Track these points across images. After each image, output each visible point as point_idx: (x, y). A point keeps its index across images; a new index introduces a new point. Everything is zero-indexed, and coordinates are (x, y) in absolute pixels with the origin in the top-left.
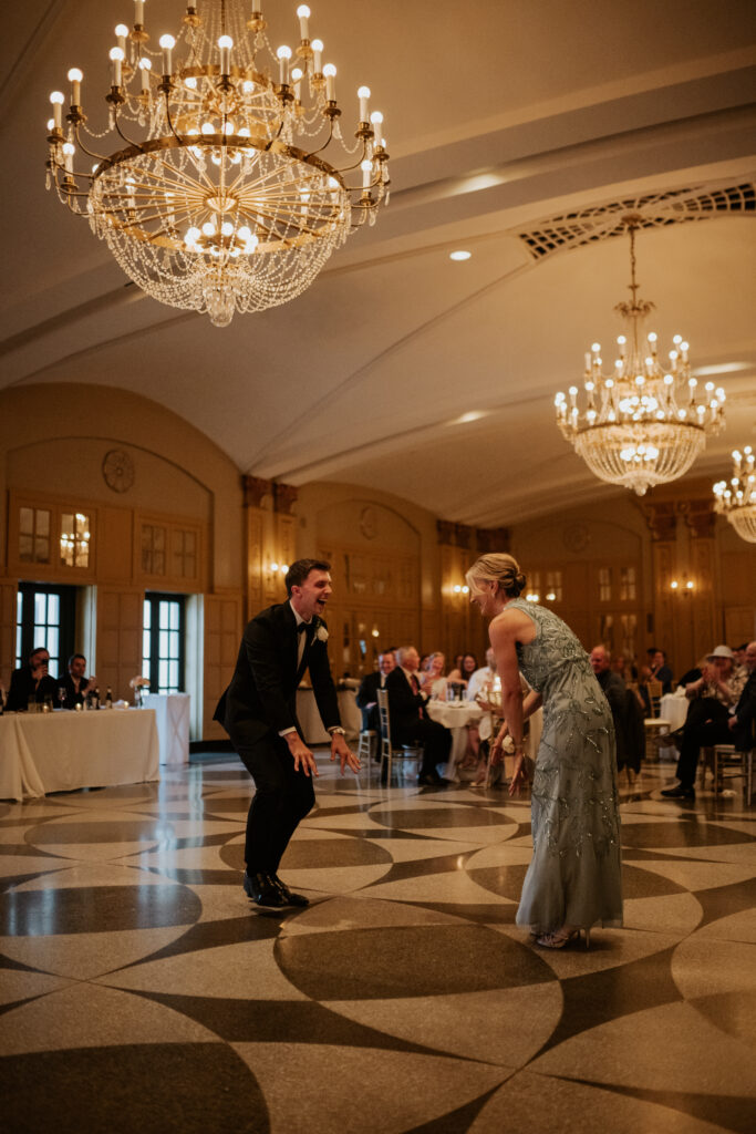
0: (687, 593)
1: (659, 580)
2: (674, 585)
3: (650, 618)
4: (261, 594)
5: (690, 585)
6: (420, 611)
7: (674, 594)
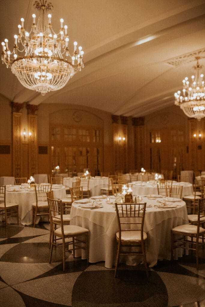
0: (200, 138)
1: (190, 133)
2: (195, 135)
3: (188, 148)
4: (20, 142)
5: (200, 135)
6: (103, 146)
7: (195, 139)
